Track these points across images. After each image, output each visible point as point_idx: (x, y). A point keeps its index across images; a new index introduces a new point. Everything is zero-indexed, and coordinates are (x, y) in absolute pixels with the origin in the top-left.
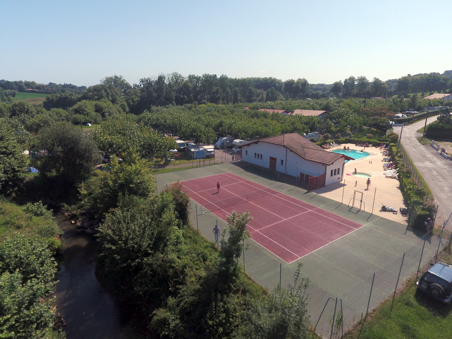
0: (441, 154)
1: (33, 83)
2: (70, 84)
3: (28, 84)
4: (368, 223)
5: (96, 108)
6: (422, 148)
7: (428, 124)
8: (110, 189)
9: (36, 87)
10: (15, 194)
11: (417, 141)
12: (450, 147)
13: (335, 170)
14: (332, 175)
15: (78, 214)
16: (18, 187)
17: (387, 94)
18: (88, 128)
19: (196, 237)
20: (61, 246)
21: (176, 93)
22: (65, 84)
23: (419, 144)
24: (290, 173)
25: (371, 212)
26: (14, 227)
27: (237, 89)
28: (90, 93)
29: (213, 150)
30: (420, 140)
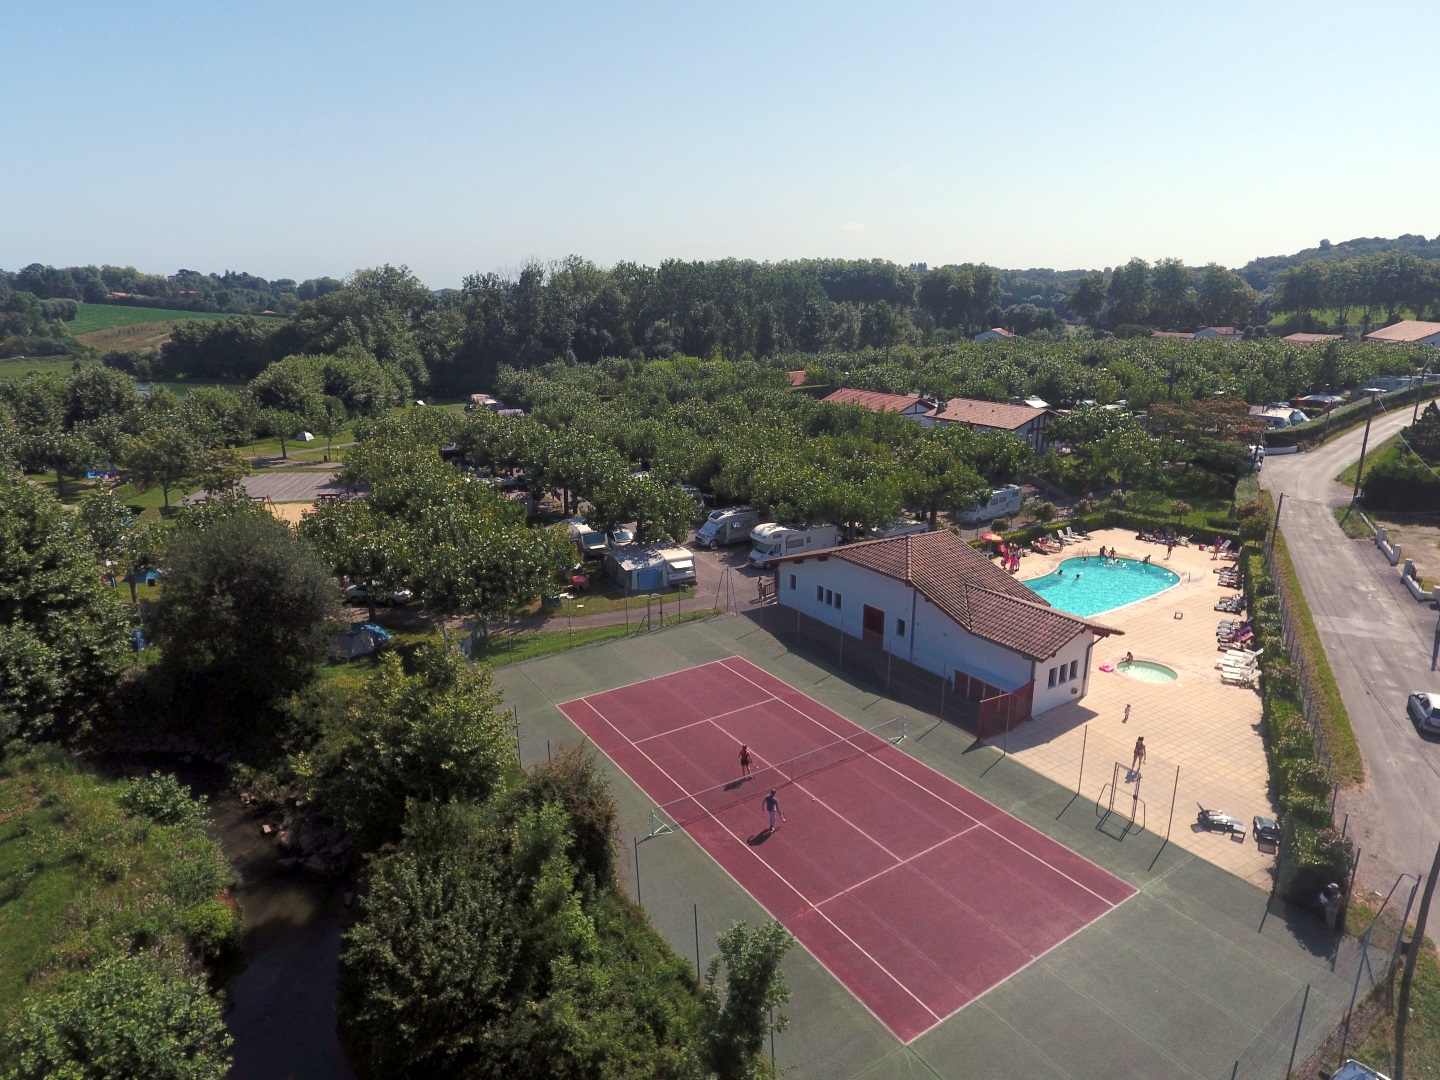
0: (1403, 581)
1: (130, 273)
2: (245, 274)
3: (114, 277)
4: (1154, 879)
5: (327, 378)
6: (1347, 550)
7: (1371, 445)
8: (381, 769)
9: (138, 286)
10: (92, 724)
11: (1332, 519)
12: (1434, 550)
13: (1063, 668)
14: (1051, 683)
15: (281, 800)
16: (99, 701)
17: (1251, 315)
18: (305, 448)
19: (636, 934)
20: (236, 928)
21: (578, 322)
22: (227, 272)
23: (1338, 533)
24: (924, 660)
25: (1163, 834)
26: (99, 877)
27: (769, 306)
28: (308, 321)
29: (689, 564)
30: (1343, 515)
